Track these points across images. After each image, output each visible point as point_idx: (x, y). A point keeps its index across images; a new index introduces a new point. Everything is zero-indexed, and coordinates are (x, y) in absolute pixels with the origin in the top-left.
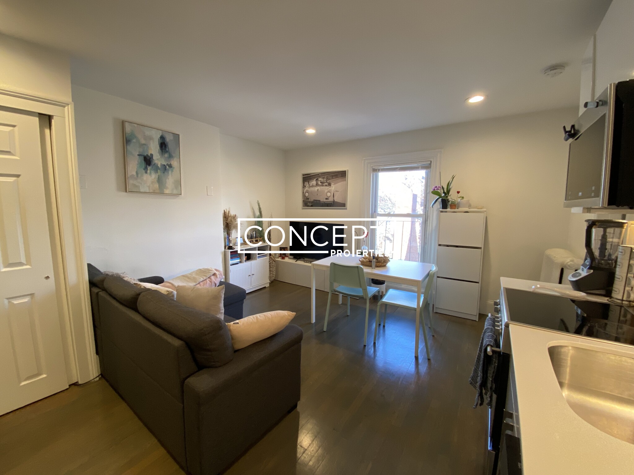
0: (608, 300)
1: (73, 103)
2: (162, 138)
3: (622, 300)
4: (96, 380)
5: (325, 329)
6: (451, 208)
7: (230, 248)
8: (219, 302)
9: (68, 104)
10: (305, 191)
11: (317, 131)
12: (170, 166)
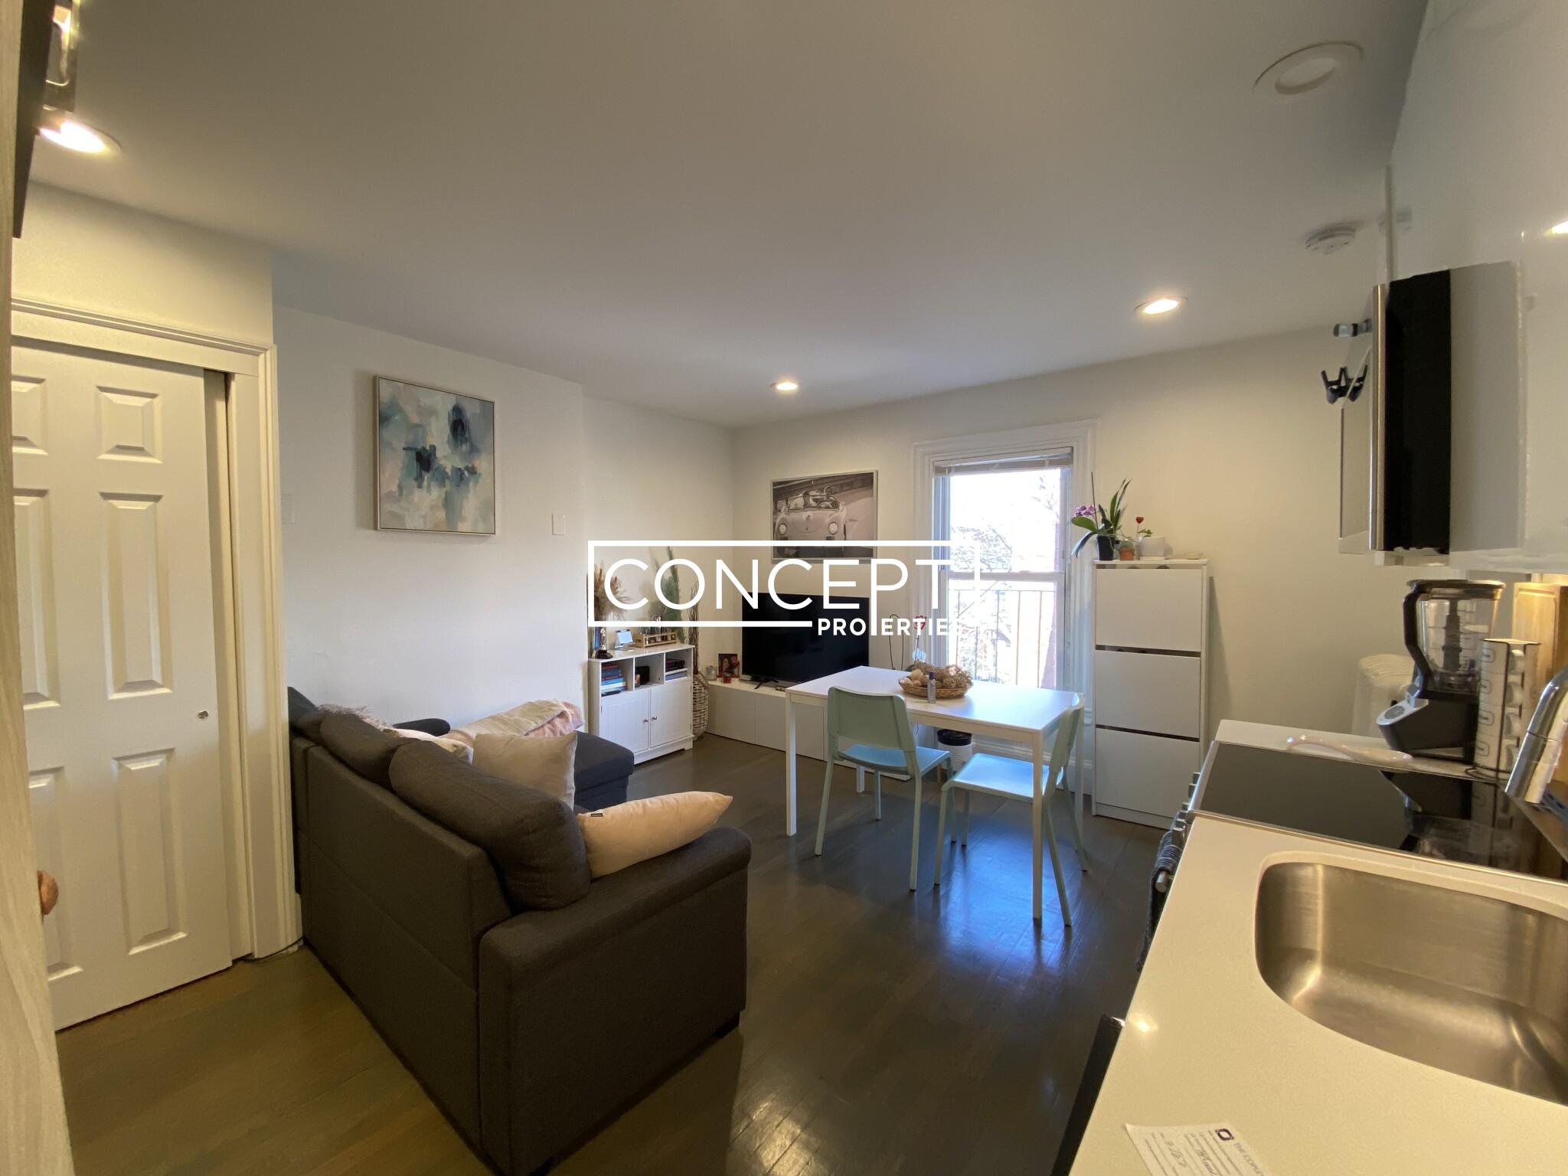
0: (1466, 772)
1: (275, 347)
2: (457, 410)
3: (1497, 770)
4: (291, 950)
5: (818, 851)
6: (1122, 558)
7: (602, 654)
8: (565, 770)
9: (266, 350)
10: (778, 521)
11: (800, 384)
12: (473, 471)
